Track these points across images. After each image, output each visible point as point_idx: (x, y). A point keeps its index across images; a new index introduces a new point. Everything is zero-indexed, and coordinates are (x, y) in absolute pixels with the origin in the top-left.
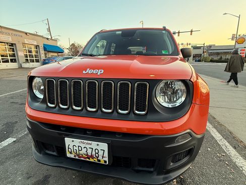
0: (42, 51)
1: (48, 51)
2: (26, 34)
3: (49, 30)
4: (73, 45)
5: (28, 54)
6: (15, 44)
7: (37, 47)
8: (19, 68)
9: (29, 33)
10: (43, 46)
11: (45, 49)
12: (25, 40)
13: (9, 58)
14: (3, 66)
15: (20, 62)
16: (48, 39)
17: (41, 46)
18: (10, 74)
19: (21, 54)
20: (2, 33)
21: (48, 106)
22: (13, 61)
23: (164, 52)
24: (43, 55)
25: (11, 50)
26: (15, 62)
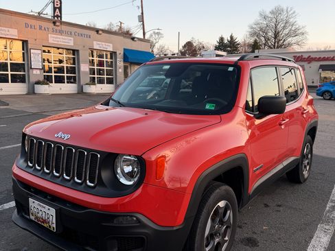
0: (120, 63)
1: (132, 63)
2: (97, 31)
3: (141, 18)
4: (189, 44)
5: (96, 67)
6: (78, 51)
7: (113, 54)
8: (78, 93)
9: (102, 30)
10: (122, 53)
11: (125, 59)
12: (95, 42)
13: (65, 75)
14: (54, 88)
15: (82, 83)
16: (133, 39)
17: (120, 53)
18: (59, 105)
19: (85, 68)
20: (61, 32)
21: (28, 166)
22: (72, 80)
23: (208, 107)
24: (120, 71)
25: (72, 61)
26: (74, 82)
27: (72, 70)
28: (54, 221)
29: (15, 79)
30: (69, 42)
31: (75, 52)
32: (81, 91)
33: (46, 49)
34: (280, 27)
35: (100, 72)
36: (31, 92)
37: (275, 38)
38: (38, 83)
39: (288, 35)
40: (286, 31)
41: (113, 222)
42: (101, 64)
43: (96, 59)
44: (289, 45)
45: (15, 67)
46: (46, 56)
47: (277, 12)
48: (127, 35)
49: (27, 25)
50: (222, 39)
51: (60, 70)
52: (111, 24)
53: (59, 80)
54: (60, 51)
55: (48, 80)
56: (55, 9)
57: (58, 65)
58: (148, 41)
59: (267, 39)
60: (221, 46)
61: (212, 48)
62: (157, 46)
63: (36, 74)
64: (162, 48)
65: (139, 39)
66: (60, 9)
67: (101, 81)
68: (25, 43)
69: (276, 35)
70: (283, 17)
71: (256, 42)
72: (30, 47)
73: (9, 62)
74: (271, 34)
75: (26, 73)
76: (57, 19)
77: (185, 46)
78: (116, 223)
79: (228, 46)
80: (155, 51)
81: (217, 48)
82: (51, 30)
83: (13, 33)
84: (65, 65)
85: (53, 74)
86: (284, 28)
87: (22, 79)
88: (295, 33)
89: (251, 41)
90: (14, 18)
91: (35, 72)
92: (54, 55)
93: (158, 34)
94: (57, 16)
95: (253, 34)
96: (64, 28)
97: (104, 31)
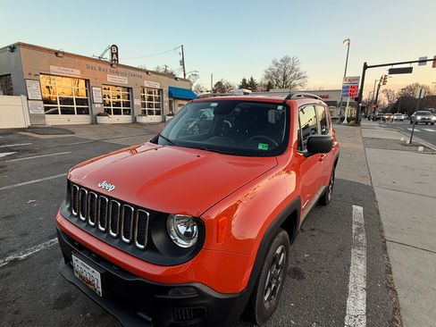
0: (166, 98)
1: (175, 98)
2: (147, 73)
3: (182, 63)
4: (219, 84)
5: (146, 102)
6: (131, 88)
7: (160, 91)
8: (132, 123)
10: (168, 90)
11: (170, 95)
12: (145, 82)
13: (122, 108)
14: (113, 119)
15: (135, 115)
16: (176, 79)
17: (166, 90)
18: (117, 133)
19: (137, 102)
20: (117, 73)
21: (72, 214)
22: (127, 112)
23: (261, 147)
24: (166, 104)
25: (126, 97)
26: (129, 114)
27: (127, 104)
28: (100, 285)
29: (80, 112)
30: (125, 81)
31: (129, 89)
32: (135, 122)
33: (107, 87)
34: (287, 72)
35: (150, 106)
36: (94, 122)
37: (284, 80)
38: (99, 115)
39: (294, 78)
40: (292, 75)
41: (167, 294)
42: (150, 99)
43: (147, 95)
44: (294, 85)
45: (79, 101)
46: (106, 92)
47: (286, 60)
48: (171, 75)
49: (88, 67)
50: (244, 80)
51: (118, 104)
52: (158, 67)
53: (117, 112)
54: (118, 88)
55: (108, 112)
56: (112, 54)
57: (116, 100)
58: (188, 81)
59: (278, 81)
60: (244, 85)
61: (237, 87)
62: (195, 84)
63: (98, 108)
64: (198, 86)
65: (181, 79)
66: (117, 54)
67: (151, 113)
68: (87, 81)
69: (285, 78)
70: (290, 64)
71: (269, 83)
72: (91, 84)
73: (74, 97)
74: (280, 77)
75: (89, 107)
76: (114, 62)
77: (216, 86)
78: (171, 295)
79: (249, 85)
80: (193, 88)
81: (241, 87)
82: (108, 71)
83: (77, 73)
84: (121, 100)
85: (112, 108)
86: (291, 73)
87: (86, 112)
88: (299, 77)
89: (267, 82)
90: (77, 60)
91: (96, 106)
92: (112, 92)
93: (195, 75)
94: (115, 60)
95: (267, 77)
96: (120, 69)
97: (152, 72)
